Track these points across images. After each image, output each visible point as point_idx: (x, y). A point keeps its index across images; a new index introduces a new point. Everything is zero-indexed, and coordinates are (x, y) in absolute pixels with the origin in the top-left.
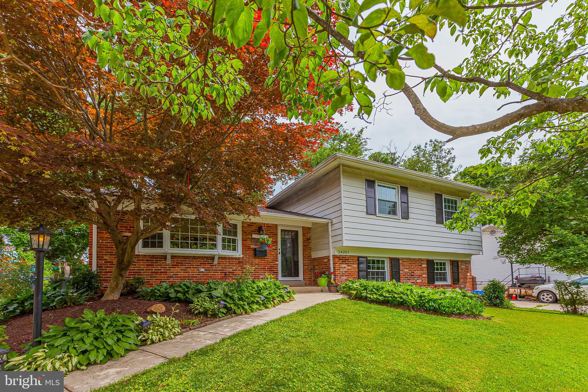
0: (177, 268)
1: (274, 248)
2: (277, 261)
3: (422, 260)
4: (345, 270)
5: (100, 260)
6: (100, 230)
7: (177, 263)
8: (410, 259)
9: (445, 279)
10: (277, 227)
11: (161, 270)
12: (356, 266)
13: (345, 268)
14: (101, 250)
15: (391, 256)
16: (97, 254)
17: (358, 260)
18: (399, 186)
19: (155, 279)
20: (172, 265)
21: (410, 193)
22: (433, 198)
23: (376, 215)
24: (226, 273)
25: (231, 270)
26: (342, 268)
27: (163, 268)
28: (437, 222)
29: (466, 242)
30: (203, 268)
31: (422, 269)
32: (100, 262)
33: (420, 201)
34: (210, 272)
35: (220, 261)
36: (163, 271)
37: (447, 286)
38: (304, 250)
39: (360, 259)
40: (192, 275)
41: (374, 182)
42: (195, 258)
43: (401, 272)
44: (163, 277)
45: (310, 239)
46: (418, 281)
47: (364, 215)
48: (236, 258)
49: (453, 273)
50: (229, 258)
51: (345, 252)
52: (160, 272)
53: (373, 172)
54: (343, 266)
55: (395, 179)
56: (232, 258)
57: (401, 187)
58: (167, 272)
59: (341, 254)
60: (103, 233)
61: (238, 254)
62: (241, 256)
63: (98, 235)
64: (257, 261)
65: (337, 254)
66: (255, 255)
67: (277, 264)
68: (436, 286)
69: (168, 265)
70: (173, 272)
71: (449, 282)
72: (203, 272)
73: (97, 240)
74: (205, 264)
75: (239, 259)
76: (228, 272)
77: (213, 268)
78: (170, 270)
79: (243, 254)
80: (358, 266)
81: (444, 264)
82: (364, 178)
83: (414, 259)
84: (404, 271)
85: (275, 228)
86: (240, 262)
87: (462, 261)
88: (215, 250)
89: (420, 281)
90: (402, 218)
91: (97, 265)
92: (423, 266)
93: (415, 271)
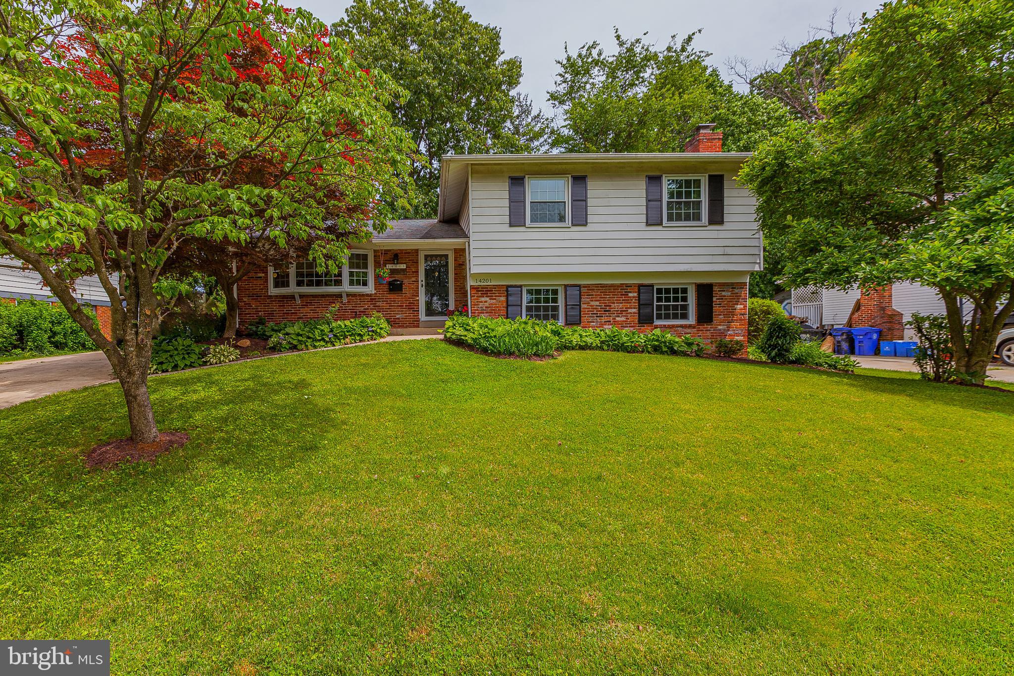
0: (306, 309)
1: (414, 279)
2: (419, 296)
3: (628, 286)
4: (487, 304)
7: (306, 303)
8: (603, 286)
9: (683, 317)
10: (418, 252)
11: (291, 310)
12: (503, 299)
13: (487, 302)
15: (566, 283)
17: (507, 291)
18: (570, 176)
21: (591, 184)
22: (641, 184)
23: (525, 225)
24: (356, 312)
25: (362, 309)
26: (483, 302)
27: (293, 308)
28: (650, 224)
29: (718, 251)
31: (628, 301)
35: (350, 299)
36: (293, 312)
37: (687, 326)
38: (456, 280)
39: (510, 289)
41: (523, 178)
42: (323, 296)
43: (583, 306)
45: (463, 265)
46: (618, 319)
47: (506, 227)
48: (367, 295)
49: (699, 305)
50: (359, 295)
51: (487, 280)
54: (483, 299)
56: (363, 295)
57: (574, 177)
58: (297, 313)
59: (479, 283)
61: (370, 289)
62: (374, 292)
64: (392, 296)
65: (475, 283)
66: (390, 290)
67: (419, 300)
71: (692, 320)
74: (334, 302)
75: (371, 295)
76: (359, 312)
77: (342, 307)
79: (375, 289)
80: (507, 299)
81: (684, 290)
82: (507, 175)
83: (612, 286)
84: (590, 304)
85: (415, 254)
86: (371, 298)
87: (723, 284)
88: (342, 287)
89: (623, 319)
90: (575, 225)
92: (630, 295)
93: (614, 303)
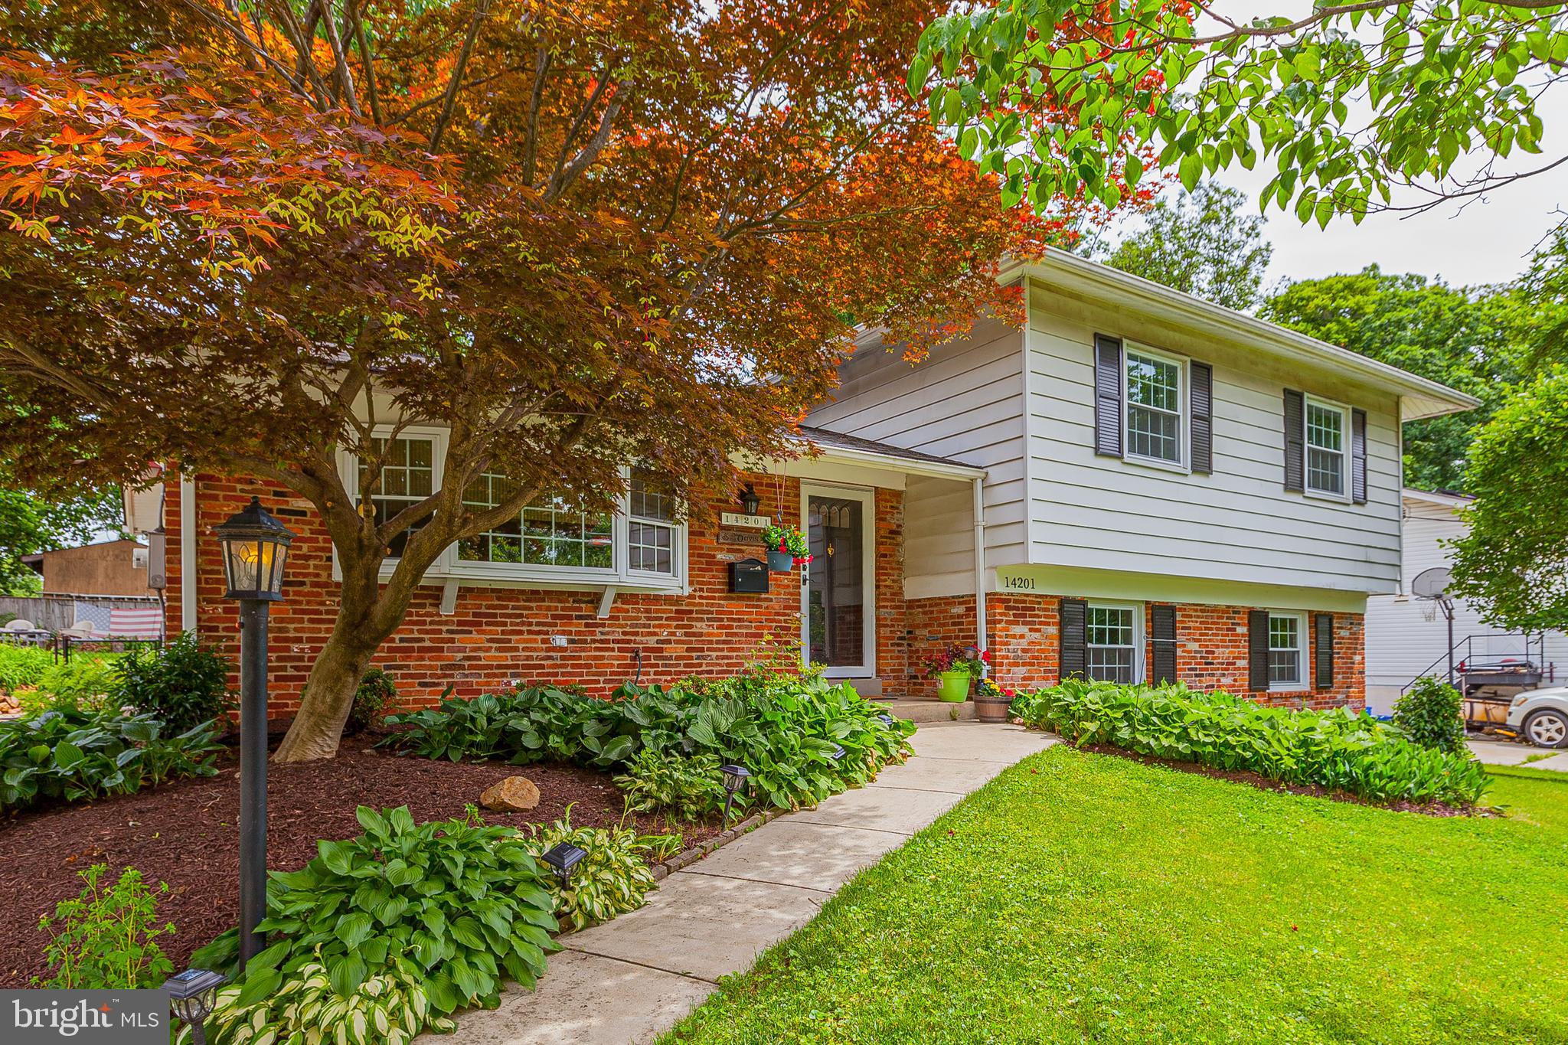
0: (475, 635)
2: (798, 609)
3: (1236, 611)
4: (1024, 643)
5: (210, 601)
6: (206, 487)
7: (475, 615)
8: (1204, 609)
9: (1292, 676)
10: (797, 488)
11: (422, 640)
12: (1053, 630)
13: (1022, 636)
14: (211, 562)
15: (1150, 599)
16: (198, 581)
17: (1061, 610)
18: (1188, 359)
19: (404, 676)
20: (460, 623)
21: (1220, 387)
22: (1277, 404)
23: (1120, 457)
24: (636, 651)
25: (652, 641)
26: (1014, 637)
27: (427, 632)
28: (1288, 487)
29: (1360, 553)
30: (563, 633)
31: (1235, 644)
32: (209, 608)
33: (1246, 414)
34: (584, 650)
35: (618, 610)
36: (427, 644)
37: (1300, 696)
38: (880, 571)
39: (1067, 608)
40: (528, 658)
41: (1118, 343)
42: (535, 595)
43: (1179, 652)
44: (430, 667)
45: (898, 533)
46: (1224, 681)
47: (1087, 456)
48: (669, 600)
49: (1316, 653)
50: (647, 599)
51: (1024, 582)
52: (422, 650)
53: (1116, 308)
54: (1018, 630)
55: (1177, 336)
56: (657, 599)
57: (1194, 364)
58: (441, 650)
59: (1012, 589)
60: (215, 498)
61: (676, 582)
62: (687, 590)
63: (197, 506)
64: (734, 606)
65: (1000, 588)
66: (731, 586)
67: (799, 620)
68: (1270, 698)
69: (446, 623)
70: (463, 650)
71: (1305, 683)
72: (562, 649)
73: (197, 526)
74: (570, 617)
75: (677, 600)
76: (645, 650)
77: (593, 633)
78: (452, 641)
79: (691, 583)
80: (1061, 631)
81: (1293, 622)
82: (1091, 329)
83: (1214, 609)
84: (1188, 647)
85: (792, 492)
86: (680, 611)
87: (1342, 616)
88: (611, 571)
89: (1229, 681)
90: (1194, 471)
91: (199, 620)
92: (1239, 630)
93: (1217, 647)
